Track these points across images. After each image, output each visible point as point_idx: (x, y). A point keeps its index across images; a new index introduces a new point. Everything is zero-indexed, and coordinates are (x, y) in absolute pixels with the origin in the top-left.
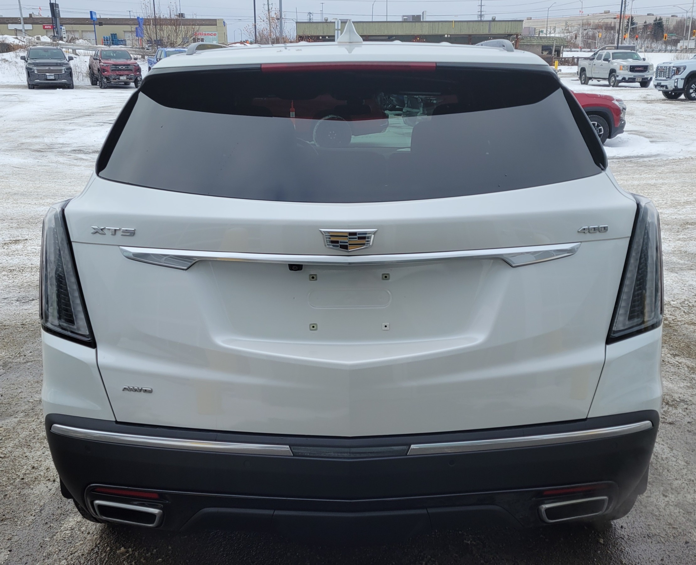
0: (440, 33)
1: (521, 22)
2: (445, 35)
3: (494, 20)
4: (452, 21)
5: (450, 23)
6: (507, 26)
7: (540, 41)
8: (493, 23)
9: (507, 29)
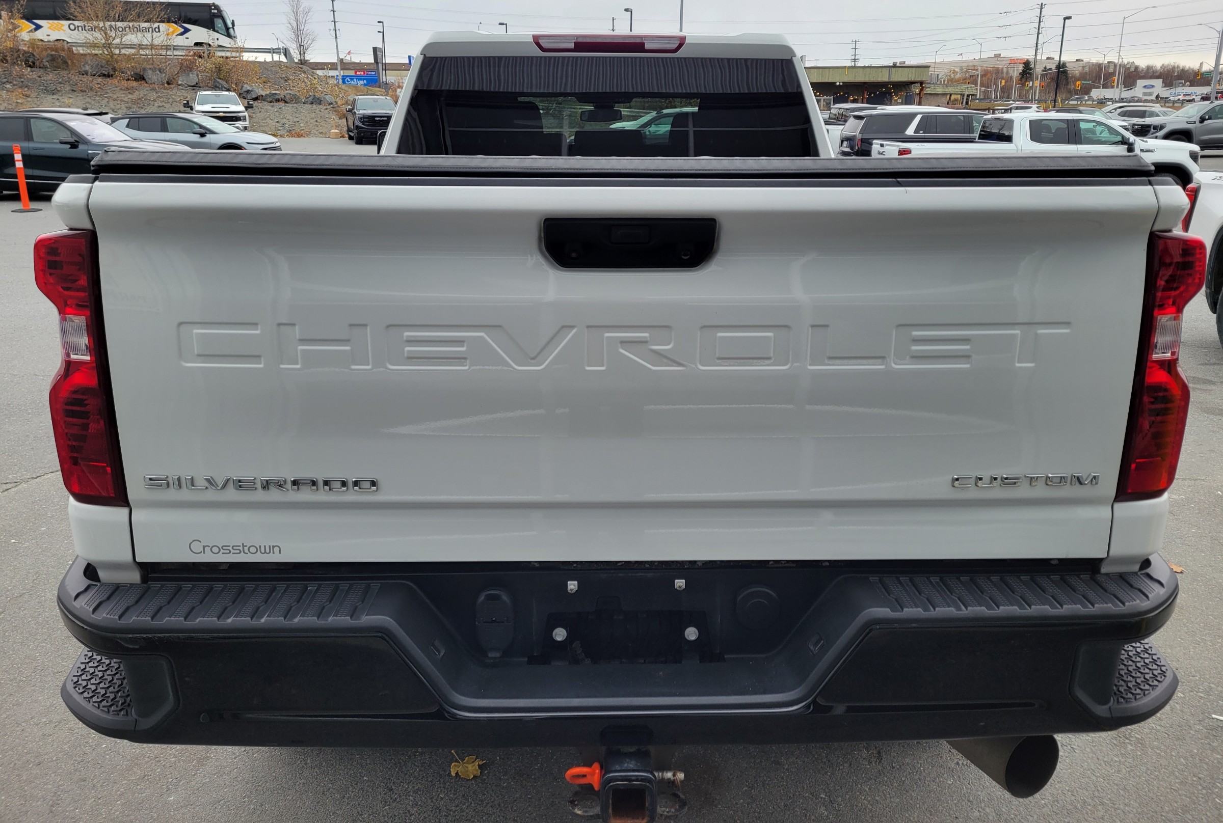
0: (830, 80)
1: (927, 69)
2: (836, 83)
3: (895, 66)
4: (845, 67)
5: (843, 69)
6: (910, 73)
7: (947, 90)
8: (893, 70)
9: (910, 76)
